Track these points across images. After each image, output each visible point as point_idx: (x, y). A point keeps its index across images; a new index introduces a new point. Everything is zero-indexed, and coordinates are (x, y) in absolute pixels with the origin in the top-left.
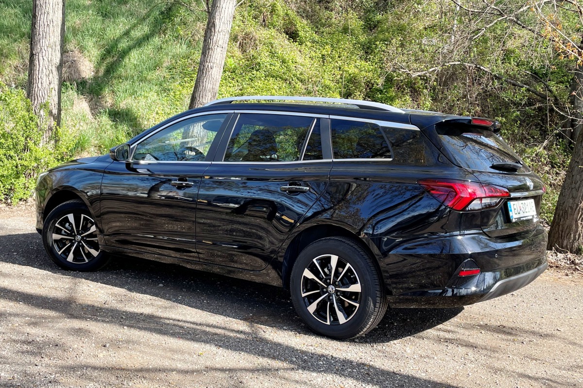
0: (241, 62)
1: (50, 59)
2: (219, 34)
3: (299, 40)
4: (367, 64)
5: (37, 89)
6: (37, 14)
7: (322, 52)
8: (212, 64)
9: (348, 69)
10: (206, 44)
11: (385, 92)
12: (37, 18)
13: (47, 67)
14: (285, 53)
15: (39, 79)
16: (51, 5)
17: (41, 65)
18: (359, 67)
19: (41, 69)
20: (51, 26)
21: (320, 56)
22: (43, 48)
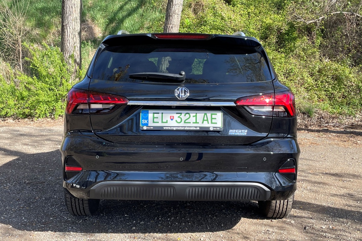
0: (194, 21)
1: (73, 28)
2: (175, 6)
3: (233, 3)
4: (279, 16)
5: (66, 47)
6: (65, 0)
7: (248, 10)
8: (172, 25)
9: (266, 21)
10: (168, 13)
12: (65, 3)
13: (72, 33)
14: (223, 13)
15: (67, 40)
17: (68, 32)
18: (273, 19)
19: (68, 35)
20: (74, 7)
21: (247, 13)
22: (69, 21)
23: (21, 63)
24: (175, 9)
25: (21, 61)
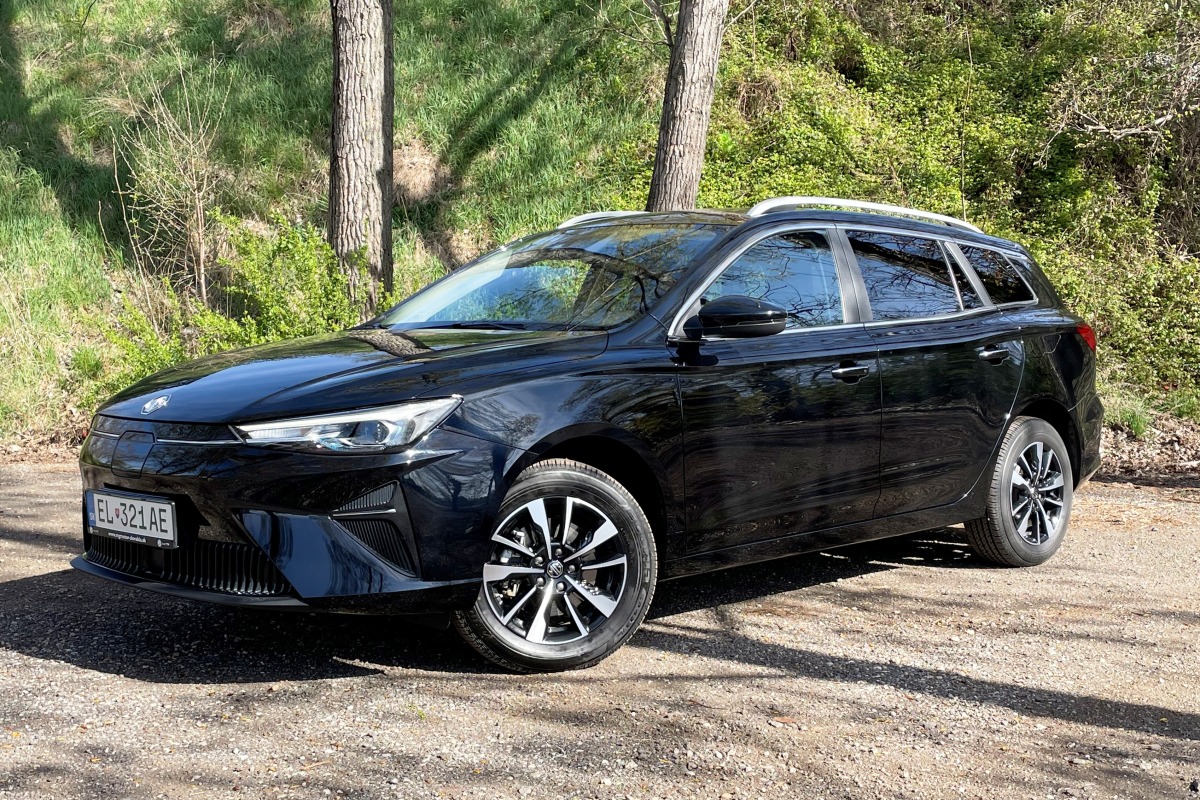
0: (746, 139)
1: (368, 164)
2: (693, 87)
3: (869, 81)
4: (1020, 120)
5: (346, 223)
6: (341, 78)
7: (918, 102)
8: (681, 148)
9: (978, 134)
10: (669, 109)
11: (1061, 176)
12: (343, 86)
13: (364, 181)
14: (838, 111)
15: (349, 203)
16: (367, 58)
17: (353, 177)
18: (1002, 128)
19: (352, 185)
20: (368, 99)
21: (917, 112)
22: (354, 142)
23: (203, 277)
24: (692, 96)
25: (202, 271)
